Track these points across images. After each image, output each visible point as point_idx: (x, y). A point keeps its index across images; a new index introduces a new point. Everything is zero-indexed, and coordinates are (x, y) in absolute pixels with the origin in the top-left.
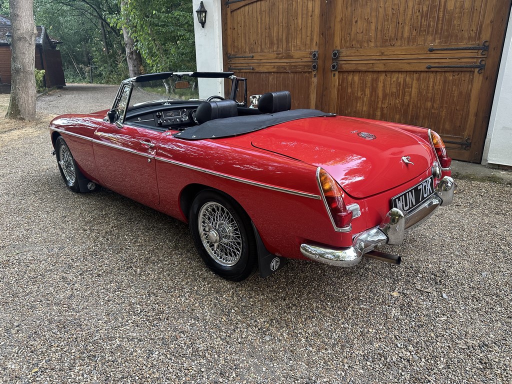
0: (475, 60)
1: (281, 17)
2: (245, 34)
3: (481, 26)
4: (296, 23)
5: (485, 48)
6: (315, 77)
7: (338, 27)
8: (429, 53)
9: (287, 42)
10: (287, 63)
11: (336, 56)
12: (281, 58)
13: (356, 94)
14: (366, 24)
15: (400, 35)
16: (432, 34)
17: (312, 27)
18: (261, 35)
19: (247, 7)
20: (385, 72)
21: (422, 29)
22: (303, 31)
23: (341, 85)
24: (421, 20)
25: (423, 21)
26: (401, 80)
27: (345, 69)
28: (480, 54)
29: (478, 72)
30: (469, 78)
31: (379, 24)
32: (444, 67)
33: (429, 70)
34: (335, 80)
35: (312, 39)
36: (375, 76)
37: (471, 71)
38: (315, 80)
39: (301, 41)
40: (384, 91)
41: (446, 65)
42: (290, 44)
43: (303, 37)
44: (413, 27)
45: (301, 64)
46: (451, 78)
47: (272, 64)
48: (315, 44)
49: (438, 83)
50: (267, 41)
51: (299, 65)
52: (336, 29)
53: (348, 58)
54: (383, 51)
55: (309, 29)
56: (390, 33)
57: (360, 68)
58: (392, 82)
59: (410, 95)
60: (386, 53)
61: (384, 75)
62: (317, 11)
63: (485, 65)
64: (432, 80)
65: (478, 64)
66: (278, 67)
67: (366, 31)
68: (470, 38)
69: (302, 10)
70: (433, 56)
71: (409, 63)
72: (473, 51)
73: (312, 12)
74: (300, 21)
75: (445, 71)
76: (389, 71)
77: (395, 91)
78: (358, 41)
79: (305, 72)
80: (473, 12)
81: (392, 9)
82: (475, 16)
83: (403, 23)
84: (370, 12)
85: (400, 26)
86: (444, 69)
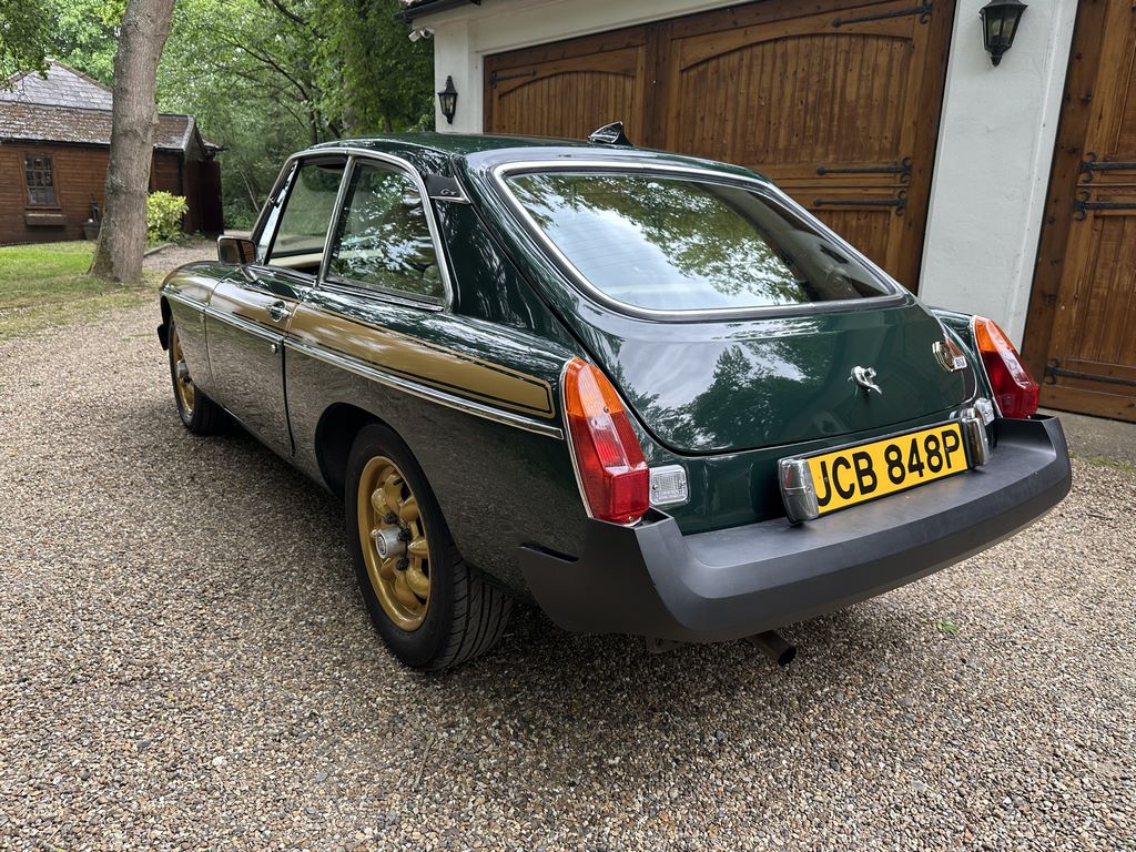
0: (891, 191)
3: (900, 130)
4: (604, 118)
5: (906, 170)
8: (817, 176)
14: (717, 124)
15: (771, 144)
16: (823, 143)
19: (526, 89)
21: (807, 134)
24: (805, 118)
25: (808, 120)
28: (898, 181)
30: (884, 224)
31: (739, 124)
32: (843, 203)
33: (818, 208)
37: (885, 211)
44: (793, 131)
46: (854, 223)
52: (668, 132)
56: (757, 140)
62: (639, 99)
63: (906, 200)
65: (896, 198)
67: (719, 135)
68: (882, 151)
69: (616, 96)
70: (825, 182)
72: (886, 175)
73: (632, 98)
74: (611, 115)
75: (845, 211)
80: (887, 106)
81: (760, 97)
82: (889, 112)
83: (777, 122)
84: (724, 101)
85: (772, 127)
86: (841, 207)
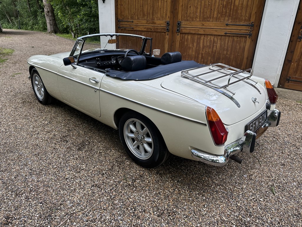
2: (128, 8)
3: (251, 14)
4: (158, 5)
5: (252, 26)
6: (168, 35)
7: (180, 9)
9: (153, 15)
10: (152, 26)
11: (179, 24)
12: (149, 24)
13: (189, 46)
14: (195, 9)
15: (212, 16)
16: (228, 17)
17: (166, 8)
18: (138, 10)
20: (204, 34)
21: (223, 14)
22: (162, 10)
23: (181, 40)
25: (223, 9)
26: (212, 39)
27: (183, 32)
28: (250, 28)
29: (249, 37)
31: (202, 9)
33: (226, 35)
34: (178, 37)
35: (166, 14)
36: (199, 36)
38: (167, 37)
39: (160, 15)
40: (203, 44)
41: (234, 33)
42: (154, 16)
43: (161, 13)
44: (219, 12)
45: (160, 27)
46: (236, 39)
47: (144, 26)
48: (168, 17)
49: (230, 42)
50: (141, 13)
51: (159, 28)
53: (185, 26)
54: (203, 24)
55: (165, 9)
56: (207, 14)
57: (191, 32)
58: (208, 40)
59: (216, 47)
60: (205, 25)
61: (203, 36)
64: (227, 40)
65: (249, 33)
66: (148, 29)
67: (195, 12)
68: (245, 20)
70: (228, 28)
71: (216, 31)
72: (247, 27)
74: (160, 4)
75: (233, 36)
76: (206, 34)
77: (209, 45)
78: (191, 17)
79: (162, 32)
80: (247, 7)
81: (209, 2)
82: (248, 9)
83: (214, 9)
84: (197, 2)
85: (212, 11)
86: (233, 35)
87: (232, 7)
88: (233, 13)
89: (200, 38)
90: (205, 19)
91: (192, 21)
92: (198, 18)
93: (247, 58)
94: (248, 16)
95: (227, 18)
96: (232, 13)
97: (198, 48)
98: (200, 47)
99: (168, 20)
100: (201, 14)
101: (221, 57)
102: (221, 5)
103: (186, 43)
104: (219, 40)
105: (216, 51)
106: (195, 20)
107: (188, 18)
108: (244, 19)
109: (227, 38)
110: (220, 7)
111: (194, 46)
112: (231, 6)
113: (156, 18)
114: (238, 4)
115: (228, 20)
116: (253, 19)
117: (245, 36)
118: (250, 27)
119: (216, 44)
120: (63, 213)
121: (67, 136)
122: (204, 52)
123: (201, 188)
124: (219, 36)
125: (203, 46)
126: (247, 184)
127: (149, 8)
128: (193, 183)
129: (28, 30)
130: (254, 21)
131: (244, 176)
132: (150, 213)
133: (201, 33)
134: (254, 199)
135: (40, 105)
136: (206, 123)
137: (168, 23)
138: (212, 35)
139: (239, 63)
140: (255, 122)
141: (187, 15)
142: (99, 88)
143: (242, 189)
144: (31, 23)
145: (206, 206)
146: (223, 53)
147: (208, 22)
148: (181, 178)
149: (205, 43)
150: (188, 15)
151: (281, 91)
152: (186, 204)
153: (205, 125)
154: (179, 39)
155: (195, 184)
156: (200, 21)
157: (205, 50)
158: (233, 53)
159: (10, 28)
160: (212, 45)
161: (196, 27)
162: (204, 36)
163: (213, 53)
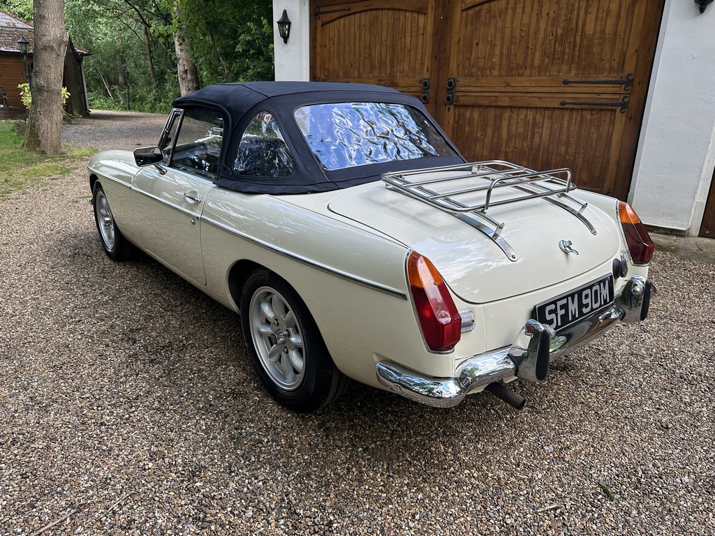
1: (384, 34)
2: (338, 53)
3: (625, 56)
4: (403, 42)
5: (629, 82)
7: (454, 49)
8: (563, 85)
9: (392, 66)
11: (451, 85)
14: (488, 48)
15: (529, 61)
16: (567, 63)
17: (423, 49)
18: (360, 55)
20: (511, 107)
21: (556, 56)
22: (413, 53)
23: (457, 123)
24: (555, 45)
25: (557, 47)
26: (530, 117)
27: (462, 103)
29: (620, 111)
30: (611, 119)
31: (505, 48)
32: (581, 104)
33: (563, 107)
34: (449, 115)
35: (422, 64)
36: (498, 112)
37: (612, 110)
39: (409, 66)
40: (509, 130)
41: (583, 101)
42: (395, 69)
43: (411, 60)
44: (545, 54)
46: (589, 117)
48: (426, 69)
49: (573, 123)
50: (367, 63)
52: (452, 53)
53: (466, 88)
54: (509, 82)
55: (420, 51)
57: (480, 102)
58: (519, 120)
59: (541, 137)
60: (512, 84)
61: (509, 110)
62: (430, 29)
63: (628, 102)
64: (566, 119)
65: (621, 101)
67: (489, 55)
68: (611, 69)
69: (411, 26)
70: (568, 89)
71: (540, 98)
72: (614, 85)
73: (424, 29)
74: (408, 40)
75: (582, 109)
76: (516, 107)
77: (522, 131)
78: (478, 68)
80: (616, 38)
81: (521, 30)
82: (617, 42)
83: (533, 47)
84: (493, 32)
85: (530, 51)
86: (580, 107)
87: (578, 39)
88: (579, 55)
89: (501, 116)
90: (513, 70)
91: (483, 76)
92: (497, 68)
93: (618, 163)
94: (617, 59)
95: (565, 67)
96: (577, 53)
97: (495, 140)
98: (502, 138)
99: (426, 75)
100: (504, 60)
101: (554, 161)
102: (551, 37)
103: (467, 129)
104: (546, 120)
105: (539, 146)
106: (488, 73)
107: (474, 70)
108: (608, 67)
109: (567, 114)
110: (548, 41)
111: (486, 136)
112: (575, 38)
113: (400, 72)
114: (591, 32)
115: (570, 70)
116: (629, 68)
117: (610, 108)
118: (623, 86)
119: (541, 130)
120: (63, 503)
121: (140, 329)
122: (511, 149)
123: (419, 470)
124: (546, 111)
125: (508, 135)
126: (549, 469)
127: (384, 51)
128: (403, 456)
129: (144, 111)
130: (632, 72)
131: (546, 448)
132: (268, 522)
133: (504, 105)
134: (555, 509)
135: (108, 261)
136: (407, 292)
137: (425, 84)
138: (531, 108)
139: (597, 175)
140: (564, 301)
141: (470, 62)
142: (199, 216)
143: (530, 481)
144: (151, 97)
145: (417, 517)
146: (557, 151)
147: (520, 78)
148: (375, 442)
149: (514, 128)
150: (472, 63)
151: (707, 246)
152: (367, 506)
153: (404, 297)
154: (452, 120)
155: (407, 460)
156: (501, 76)
157: (513, 144)
158: (582, 151)
159: (109, 108)
160: (529, 132)
161: (490, 90)
162: (512, 112)
163: (533, 152)
